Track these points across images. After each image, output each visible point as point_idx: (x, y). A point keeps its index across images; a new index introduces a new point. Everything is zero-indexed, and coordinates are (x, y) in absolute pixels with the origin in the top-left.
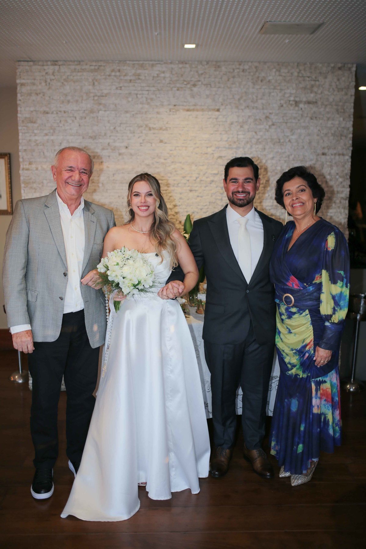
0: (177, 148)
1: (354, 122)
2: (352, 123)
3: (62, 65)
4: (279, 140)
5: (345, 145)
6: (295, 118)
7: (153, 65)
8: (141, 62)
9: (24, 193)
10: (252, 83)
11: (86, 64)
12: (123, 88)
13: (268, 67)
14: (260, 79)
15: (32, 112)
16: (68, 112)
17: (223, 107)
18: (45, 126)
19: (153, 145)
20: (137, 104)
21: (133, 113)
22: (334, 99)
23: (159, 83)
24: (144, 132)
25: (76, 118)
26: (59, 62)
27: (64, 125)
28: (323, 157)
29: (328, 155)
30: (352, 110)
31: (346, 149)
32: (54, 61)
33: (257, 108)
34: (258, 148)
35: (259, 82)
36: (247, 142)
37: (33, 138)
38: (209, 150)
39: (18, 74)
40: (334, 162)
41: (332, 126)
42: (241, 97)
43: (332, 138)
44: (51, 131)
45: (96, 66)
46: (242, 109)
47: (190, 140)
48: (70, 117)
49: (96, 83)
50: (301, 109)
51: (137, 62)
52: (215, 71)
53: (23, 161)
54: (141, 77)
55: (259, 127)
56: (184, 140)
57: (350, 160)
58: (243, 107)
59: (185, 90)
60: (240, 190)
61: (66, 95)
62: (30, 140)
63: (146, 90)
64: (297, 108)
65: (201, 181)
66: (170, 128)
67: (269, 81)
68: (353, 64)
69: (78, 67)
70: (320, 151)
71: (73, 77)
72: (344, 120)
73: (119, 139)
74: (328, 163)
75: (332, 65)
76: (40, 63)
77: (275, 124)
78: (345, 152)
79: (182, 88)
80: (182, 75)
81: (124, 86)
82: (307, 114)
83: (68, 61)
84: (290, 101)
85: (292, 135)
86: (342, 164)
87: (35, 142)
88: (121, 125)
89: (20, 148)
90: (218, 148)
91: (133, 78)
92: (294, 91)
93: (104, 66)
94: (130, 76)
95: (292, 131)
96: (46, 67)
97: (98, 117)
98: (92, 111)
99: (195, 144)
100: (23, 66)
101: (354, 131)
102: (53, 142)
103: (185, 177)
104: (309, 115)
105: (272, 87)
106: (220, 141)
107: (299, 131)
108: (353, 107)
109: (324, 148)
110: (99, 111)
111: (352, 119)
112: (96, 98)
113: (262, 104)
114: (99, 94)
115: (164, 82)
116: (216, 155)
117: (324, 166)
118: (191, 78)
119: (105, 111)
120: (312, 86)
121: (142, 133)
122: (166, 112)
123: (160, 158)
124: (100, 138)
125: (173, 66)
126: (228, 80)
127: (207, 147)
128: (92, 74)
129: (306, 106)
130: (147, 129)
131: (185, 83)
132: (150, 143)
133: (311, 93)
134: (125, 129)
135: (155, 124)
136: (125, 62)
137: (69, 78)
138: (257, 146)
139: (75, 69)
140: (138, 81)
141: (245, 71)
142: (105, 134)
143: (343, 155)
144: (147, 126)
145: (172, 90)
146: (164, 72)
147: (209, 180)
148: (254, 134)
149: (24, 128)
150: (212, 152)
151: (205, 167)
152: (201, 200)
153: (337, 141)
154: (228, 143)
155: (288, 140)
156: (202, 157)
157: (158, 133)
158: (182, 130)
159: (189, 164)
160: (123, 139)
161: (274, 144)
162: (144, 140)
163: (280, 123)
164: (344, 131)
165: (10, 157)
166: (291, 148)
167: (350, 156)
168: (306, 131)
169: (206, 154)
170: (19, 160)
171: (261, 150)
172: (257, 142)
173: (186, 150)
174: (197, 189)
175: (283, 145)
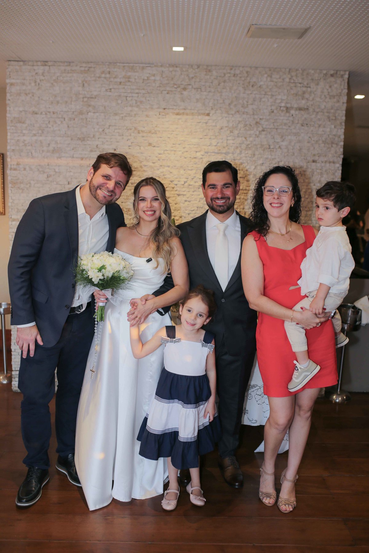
0: (166, 152)
1: (345, 129)
2: (343, 130)
3: (52, 65)
4: (269, 146)
5: (336, 153)
6: (285, 124)
7: (143, 68)
8: (132, 65)
9: (11, 193)
10: (243, 87)
11: (76, 66)
12: (113, 90)
13: (260, 73)
14: (251, 84)
15: (21, 112)
16: (57, 113)
17: (212, 112)
18: (34, 126)
19: (142, 148)
20: (127, 106)
21: (122, 115)
22: (325, 106)
23: (149, 86)
24: (132, 134)
25: (65, 119)
26: (49, 63)
27: (52, 126)
28: (314, 164)
29: (319, 163)
30: (344, 118)
31: (337, 157)
32: (44, 62)
33: (247, 113)
34: (247, 154)
35: (250, 87)
36: (237, 147)
37: (22, 138)
38: (198, 155)
39: (8, 73)
40: (324, 169)
41: (323, 133)
42: (232, 102)
43: (323, 145)
44: (40, 132)
45: (86, 67)
46: (232, 114)
47: (179, 144)
48: (59, 118)
49: (86, 85)
50: (292, 115)
51: (127, 65)
52: (206, 75)
53: (11, 161)
54: (131, 80)
55: (249, 132)
56: (173, 144)
57: (341, 168)
58: (233, 112)
59: (175, 94)
61: (56, 96)
62: (18, 140)
63: (135, 92)
64: (288, 114)
65: (189, 185)
66: (159, 131)
67: (260, 87)
68: (345, 71)
69: (68, 68)
70: (310, 159)
71: (63, 78)
72: (335, 127)
73: (107, 141)
74: (318, 171)
75: (325, 72)
76: (30, 63)
77: (265, 129)
78: (336, 160)
79: (171, 91)
80: (172, 79)
81: (114, 89)
82: (298, 120)
83: (59, 62)
84: (281, 107)
85: (283, 141)
86: (333, 172)
87: (23, 142)
88: (110, 128)
89: (8, 147)
90: (207, 153)
91: (123, 80)
92: (285, 98)
93: (94, 68)
94: (120, 78)
95: (282, 137)
96: (36, 68)
97: (87, 119)
98: (81, 113)
99: (184, 148)
100: (12, 65)
101: (345, 138)
102: (41, 143)
103: (173, 181)
104: (300, 122)
105: (263, 93)
106: (209, 146)
107: (289, 137)
108: (344, 115)
109: (314, 155)
110: (88, 113)
111: (344, 127)
112: (85, 100)
113: (253, 109)
114: (88, 96)
115: (154, 85)
116: (205, 160)
117: (314, 173)
118: (181, 82)
119: (94, 113)
120: (304, 93)
121: (130, 135)
122: (156, 115)
123: (148, 161)
124: (88, 140)
125: (163, 69)
126: (219, 85)
127: (196, 152)
128: (82, 76)
129: (297, 112)
130: (136, 132)
131: (175, 86)
132: (138, 146)
133: (303, 99)
134: (114, 132)
135: (144, 127)
136: (115, 64)
137: (59, 79)
138: (246, 152)
139: (65, 70)
140: (128, 84)
141: (236, 76)
142: (94, 136)
143: (334, 162)
144: (135, 129)
145: (162, 93)
146: (154, 75)
148: (244, 139)
149: (13, 128)
150: (201, 157)
151: (194, 171)
152: (188, 205)
153: (328, 148)
154: (217, 148)
155: (278, 146)
156: (190, 162)
157: (147, 137)
158: (172, 134)
159: (178, 168)
160: (111, 142)
161: (264, 150)
162: (133, 143)
163: (271, 128)
164: (334, 139)
165: (3, 157)
166: (281, 154)
167: (340, 164)
168: (297, 138)
169: (195, 158)
170: (7, 160)
171: (250, 156)
172: (246, 148)
173: (174, 154)
174: (185, 194)
175: (273, 151)
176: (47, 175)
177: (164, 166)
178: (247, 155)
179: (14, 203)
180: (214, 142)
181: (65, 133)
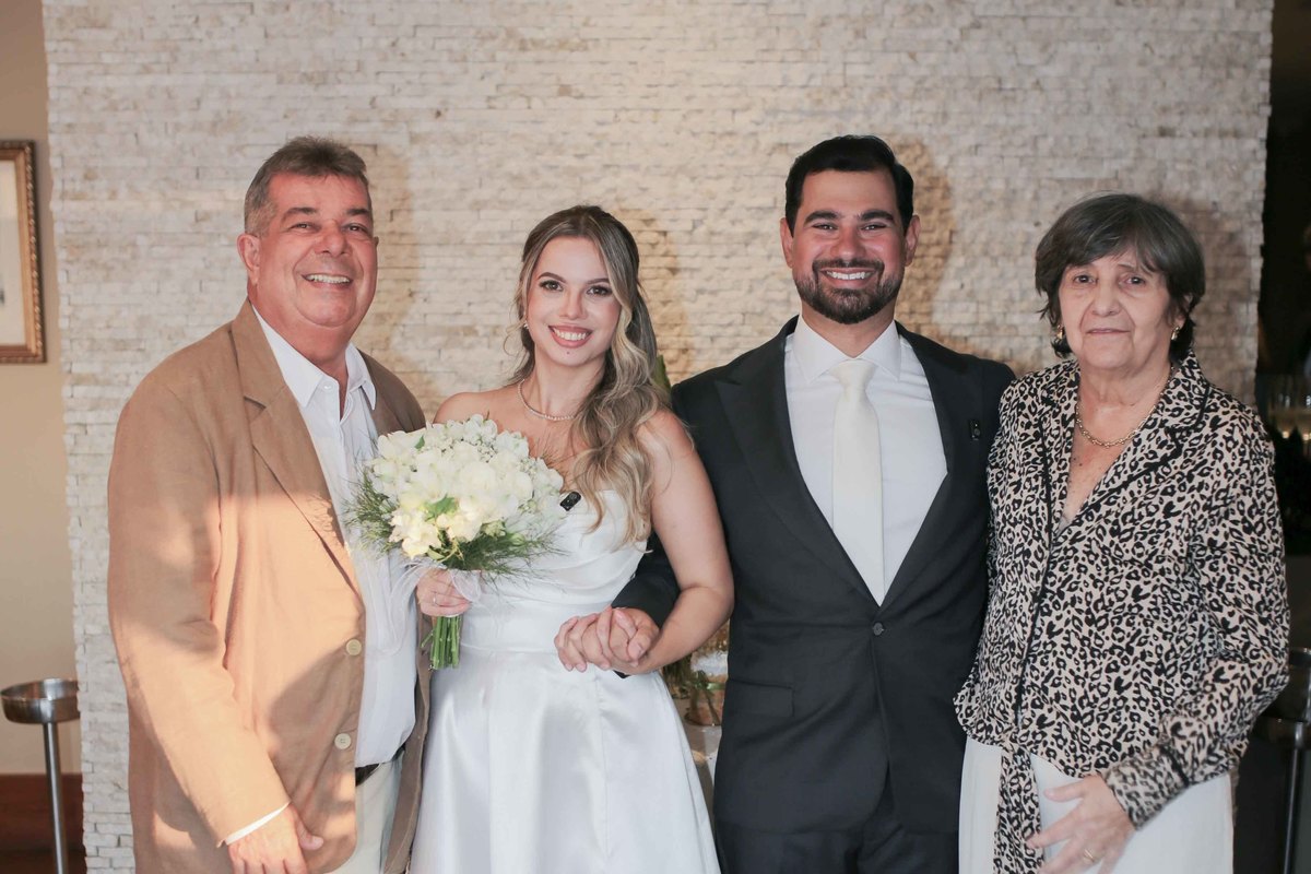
0: (623, 116)
1: (1275, 12)
2: (1268, 16)
4: (1000, 81)
5: (1244, 98)
9: (68, 281)
18: (142, 38)
19: (536, 103)
24: (500, 55)
25: (252, 6)
27: (209, 34)
28: (1164, 142)
29: (1182, 136)
31: (1248, 114)
34: (920, 111)
36: (882, 91)
37: (99, 83)
38: (743, 121)
40: (1202, 161)
41: (1195, 27)
43: (1194, 72)
44: (165, 57)
47: (670, 86)
48: (233, 5)
53: (63, 166)
55: (924, 34)
56: (650, 86)
57: (1262, 154)
60: (847, 254)
62: (86, 91)
65: (712, 233)
66: (597, 40)
70: (1150, 123)
73: (409, 83)
74: (1180, 167)
77: (984, 21)
78: (1244, 125)
85: (1047, 63)
86: (1234, 168)
87: (106, 97)
88: (419, 34)
89: (52, 118)
90: (774, 112)
95: (1044, 48)
99: (689, 98)
101: (1276, 45)
102: (170, 97)
103: (652, 220)
106: (781, 86)
107: (1072, 47)
109: (1165, 110)
111: (1270, 5)
116: (768, 139)
117: (1165, 176)
121: (493, 59)
123: (559, 150)
124: (340, 82)
127: (734, 111)
130: (512, 45)
132: (522, 95)
134: (433, 48)
135: (542, 28)
138: (917, 107)
142: (360, 66)
143: (1237, 134)
144: (510, 34)
147: (739, 229)
148: (905, 58)
149: (65, 45)
150: (753, 128)
151: (727, 183)
152: (710, 304)
153: (1215, 84)
154: (809, 95)
155: (1033, 80)
156: (713, 148)
157: (553, 62)
158: (642, 48)
159: (666, 175)
160: (423, 84)
161: (980, 98)
162: (502, 85)
163: (1004, 17)
164: (1238, 47)
165: (33, 155)
166: (1044, 110)
167: (1261, 140)
168: (1099, 48)
169: (731, 134)
170: (47, 162)
171: (931, 120)
172: (916, 90)
173: (655, 122)
174: (695, 266)
175: (1014, 99)
176: (196, 214)
177: (618, 166)
178: (920, 117)
179: (78, 319)
180: (798, 73)
181: (257, 60)
